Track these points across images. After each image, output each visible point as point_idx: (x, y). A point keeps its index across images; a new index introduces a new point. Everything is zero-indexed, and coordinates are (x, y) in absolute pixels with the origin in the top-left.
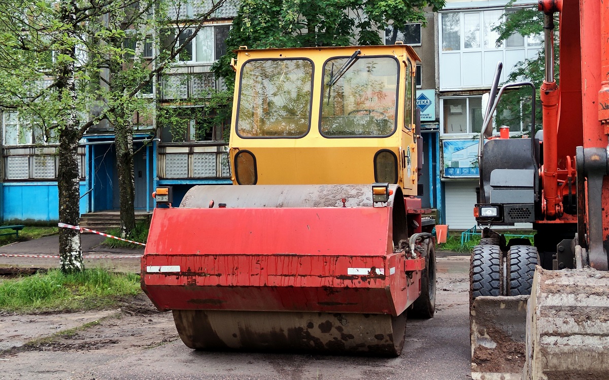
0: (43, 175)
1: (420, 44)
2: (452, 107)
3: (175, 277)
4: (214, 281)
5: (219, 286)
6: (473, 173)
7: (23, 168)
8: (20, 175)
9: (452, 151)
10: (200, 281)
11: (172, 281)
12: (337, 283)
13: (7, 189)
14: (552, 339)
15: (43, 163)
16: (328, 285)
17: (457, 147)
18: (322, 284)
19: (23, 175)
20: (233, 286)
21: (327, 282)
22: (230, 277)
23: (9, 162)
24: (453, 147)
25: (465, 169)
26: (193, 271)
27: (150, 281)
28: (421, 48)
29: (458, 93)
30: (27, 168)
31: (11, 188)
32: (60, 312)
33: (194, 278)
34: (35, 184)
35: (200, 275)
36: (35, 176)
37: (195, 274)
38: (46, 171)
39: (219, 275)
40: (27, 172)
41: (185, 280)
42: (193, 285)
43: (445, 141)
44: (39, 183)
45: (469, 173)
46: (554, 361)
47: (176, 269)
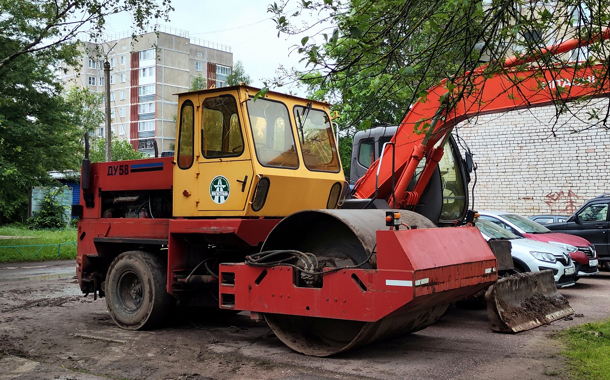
3: (426, 288)
4: (442, 287)
5: (444, 291)
10: (437, 288)
11: (425, 291)
12: (482, 280)
16: (480, 282)
18: (478, 282)
20: (448, 291)
22: (448, 284)
26: (434, 281)
33: (434, 287)
35: (436, 284)
39: (443, 282)
41: (431, 290)
42: (434, 292)
47: (427, 280)
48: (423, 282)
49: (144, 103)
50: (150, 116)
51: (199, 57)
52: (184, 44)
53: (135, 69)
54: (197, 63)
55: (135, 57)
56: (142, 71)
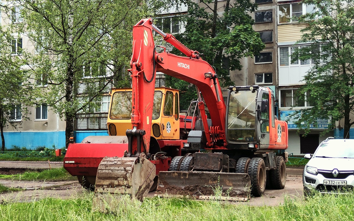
0: (93, 127)
1: (272, 62)
2: (287, 94)
3: (73, 164)
4: (84, 166)
5: (85, 167)
6: (295, 127)
7: (85, 124)
8: (83, 127)
9: (285, 116)
10: (80, 166)
11: (72, 166)
13: (77, 134)
15: (93, 121)
17: (287, 114)
19: (85, 127)
20: (89, 167)
22: (88, 165)
23: (79, 121)
24: (285, 114)
25: (291, 125)
26: (78, 163)
27: (66, 166)
28: (272, 64)
29: (287, 87)
30: (86, 124)
31: (79, 133)
32: (60, 181)
34: (90, 131)
35: (80, 164)
36: (90, 128)
37: (78, 164)
38: (95, 125)
39: (85, 164)
40: (86, 126)
41: (76, 165)
42: (78, 167)
43: (281, 111)
44: (92, 131)
45: (293, 127)
46: (100, 175)
47: (73, 162)
48: (70, 162)
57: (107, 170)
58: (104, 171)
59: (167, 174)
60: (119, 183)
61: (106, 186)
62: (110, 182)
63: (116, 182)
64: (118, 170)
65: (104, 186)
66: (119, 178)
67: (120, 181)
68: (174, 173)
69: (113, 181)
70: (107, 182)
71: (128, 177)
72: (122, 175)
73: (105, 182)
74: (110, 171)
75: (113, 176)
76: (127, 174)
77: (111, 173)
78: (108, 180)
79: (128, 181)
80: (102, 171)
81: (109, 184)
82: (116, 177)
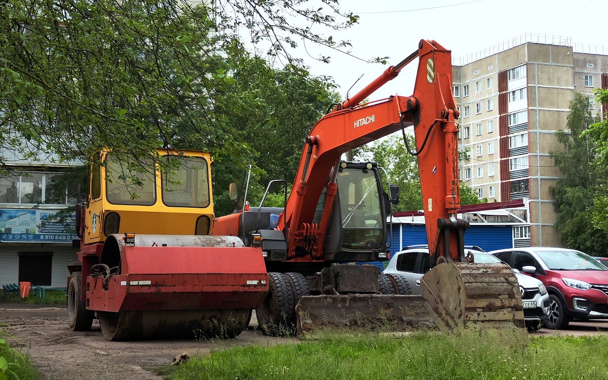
3: (148, 287)
4: (172, 290)
5: (174, 292)
9: (6, 219)
10: (163, 290)
11: (146, 290)
12: (241, 289)
14: (467, 284)
16: (236, 290)
17: (10, 215)
18: (233, 290)
20: (182, 293)
21: (236, 289)
22: (181, 287)
24: (7, 215)
25: (17, 235)
26: (159, 284)
27: (133, 290)
33: (159, 288)
35: (163, 286)
39: (174, 286)
42: (158, 292)
45: (21, 238)
46: (469, 292)
48: (141, 283)
49: (515, 134)
50: (522, 150)
51: (589, 69)
52: (565, 55)
53: (503, 92)
54: (586, 77)
55: (503, 78)
56: (511, 94)
57: (479, 282)
58: (474, 284)
59: (314, 301)
60: (502, 303)
61: (482, 310)
62: (488, 303)
63: (498, 303)
64: (496, 283)
65: (478, 310)
66: (500, 295)
67: (504, 301)
68: (326, 298)
69: (493, 300)
70: (483, 303)
71: (515, 293)
72: (506, 290)
73: (479, 303)
74: (485, 284)
75: (492, 291)
76: (513, 288)
77: (487, 288)
78: (484, 300)
79: (517, 300)
80: (470, 285)
81: (487, 306)
82: (496, 293)
